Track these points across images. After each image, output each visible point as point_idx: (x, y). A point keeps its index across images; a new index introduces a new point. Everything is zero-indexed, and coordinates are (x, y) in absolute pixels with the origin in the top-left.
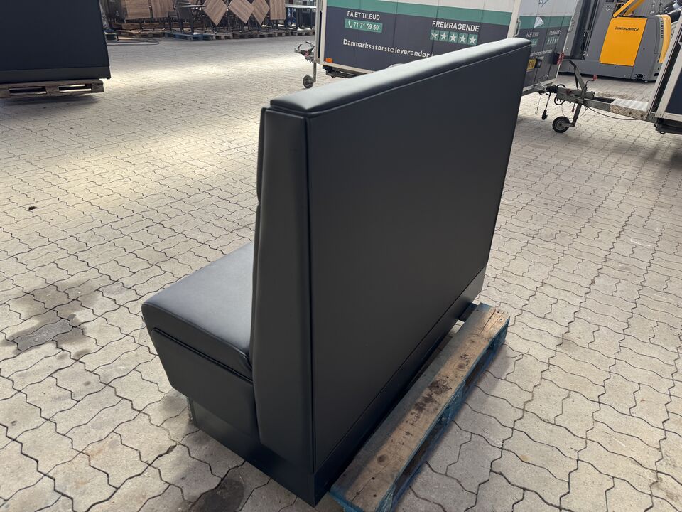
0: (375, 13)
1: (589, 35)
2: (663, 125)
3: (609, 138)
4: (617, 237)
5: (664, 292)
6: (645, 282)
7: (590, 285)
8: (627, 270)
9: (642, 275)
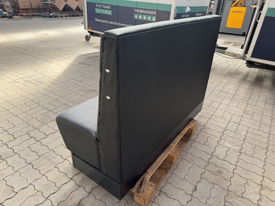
0: (108, 5)
2: (250, 64)
3: (226, 67)
4: (218, 142)
5: (242, 197)
6: (230, 186)
7: (193, 192)
8: (220, 174)
9: (230, 179)
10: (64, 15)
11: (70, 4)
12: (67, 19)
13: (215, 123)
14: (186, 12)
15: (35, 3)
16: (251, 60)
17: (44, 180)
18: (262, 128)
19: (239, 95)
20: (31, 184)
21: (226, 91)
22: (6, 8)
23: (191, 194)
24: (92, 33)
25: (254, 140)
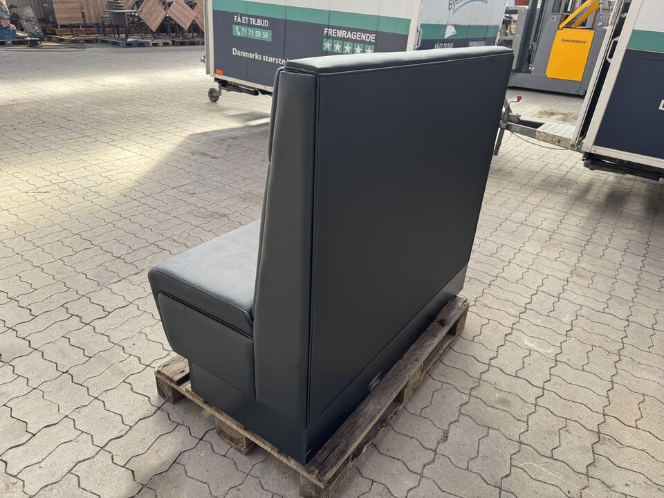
1: (535, 48)
2: (593, 161)
3: (538, 169)
4: (506, 335)
5: (552, 457)
6: (526, 433)
7: (438, 443)
8: (506, 405)
9: (526, 417)
10: (160, 41)
11: (176, 16)
12: (167, 51)
13: (503, 295)
14: (446, 37)
15: (92, 12)
16: (595, 151)
17: (96, 409)
18: (613, 307)
19: (564, 232)
20: (67, 416)
21: (533, 223)
22: (25, 23)
23: (433, 447)
24: (224, 84)
25: (590, 334)
